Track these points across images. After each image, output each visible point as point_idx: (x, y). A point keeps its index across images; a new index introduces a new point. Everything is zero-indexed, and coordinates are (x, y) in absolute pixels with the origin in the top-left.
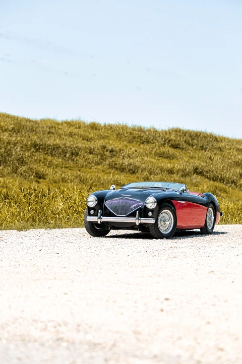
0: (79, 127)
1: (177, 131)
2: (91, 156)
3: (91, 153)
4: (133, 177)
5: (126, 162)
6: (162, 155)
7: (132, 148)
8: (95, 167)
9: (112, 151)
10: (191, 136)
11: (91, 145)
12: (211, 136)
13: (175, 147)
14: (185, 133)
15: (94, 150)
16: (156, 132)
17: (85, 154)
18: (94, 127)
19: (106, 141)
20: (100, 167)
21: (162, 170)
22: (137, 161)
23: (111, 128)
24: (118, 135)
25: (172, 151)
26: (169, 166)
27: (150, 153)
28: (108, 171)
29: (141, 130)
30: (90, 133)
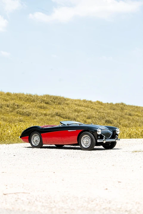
0: (2, 95)
1: (47, 96)
2: (8, 108)
3: (8, 107)
4: (28, 118)
5: (25, 111)
6: (41, 107)
7: (27, 104)
8: (10, 113)
9: (18, 106)
10: (54, 98)
11: (8, 103)
12: (63, 98)
13: (47, 103)
14: (51, 97)
15: (9, 105)
16: (37, 96)
17: (5, 107)
18: (8, 94)
19: (15, 101)
20: (13, 113)
21: (42, 114)
22: (29, 110)
23: (16, 95)
24: (20, 98)
25: (45, 105)
26: (45, 112)
27: (35, 106)
28: (16, 115)
29: (30, 95)
30: (7, 97)
